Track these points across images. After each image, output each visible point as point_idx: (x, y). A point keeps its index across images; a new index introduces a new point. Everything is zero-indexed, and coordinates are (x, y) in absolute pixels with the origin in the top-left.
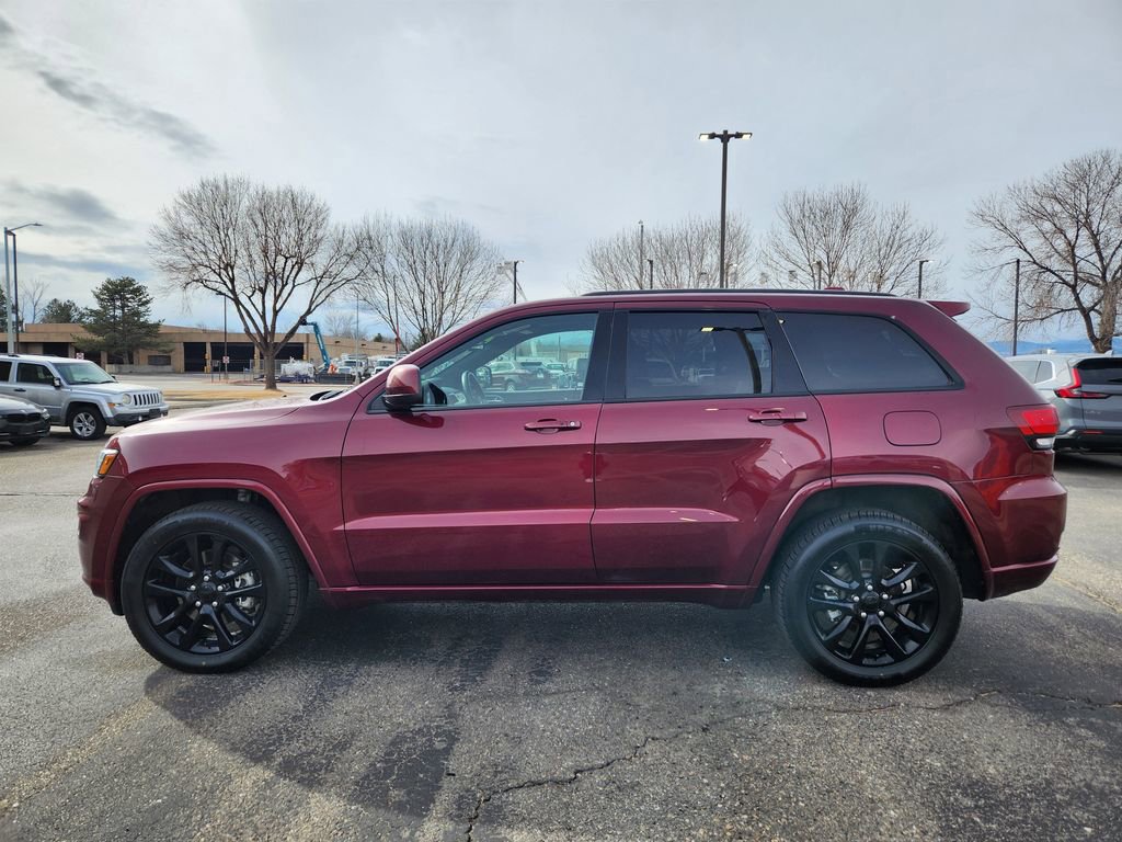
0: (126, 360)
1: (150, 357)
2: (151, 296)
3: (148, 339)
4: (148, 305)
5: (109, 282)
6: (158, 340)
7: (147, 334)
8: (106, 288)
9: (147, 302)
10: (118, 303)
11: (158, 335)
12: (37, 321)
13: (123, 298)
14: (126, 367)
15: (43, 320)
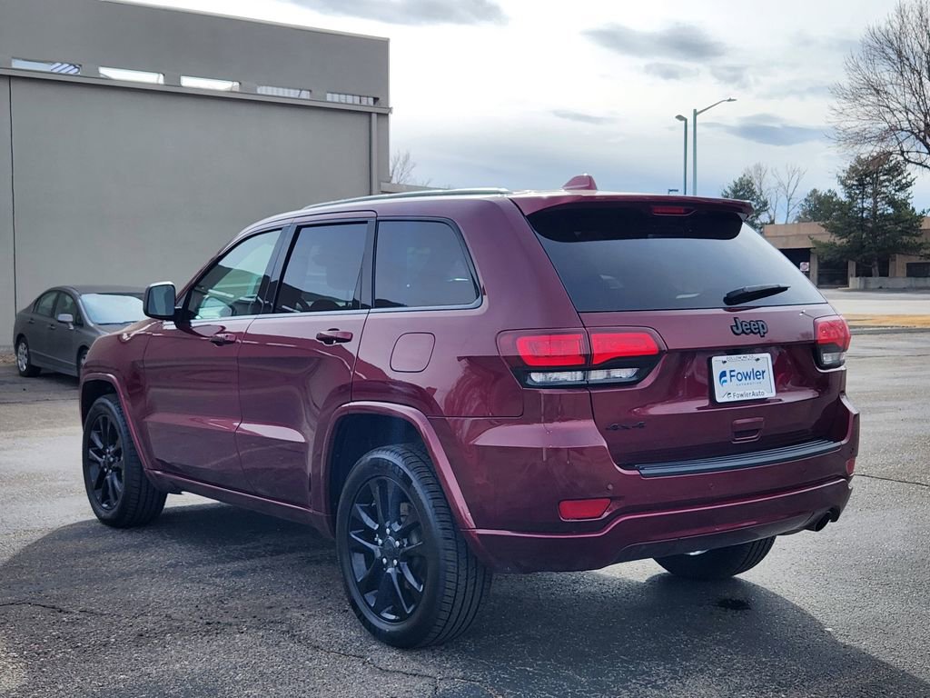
0: (875, 270)
1: (909, 266)
2: (912, 176)
3: (905, 239)
4: (909, 190)
5: (859, 160)
6: (918, 240)
7: (904, 232)
8: (853, 169)
9: (909, 185)
10: (869, 190)
11: (919, 233)
12: (791, 220)
13: (876, 182)
14: (874, 281)
15: (799, 219)
